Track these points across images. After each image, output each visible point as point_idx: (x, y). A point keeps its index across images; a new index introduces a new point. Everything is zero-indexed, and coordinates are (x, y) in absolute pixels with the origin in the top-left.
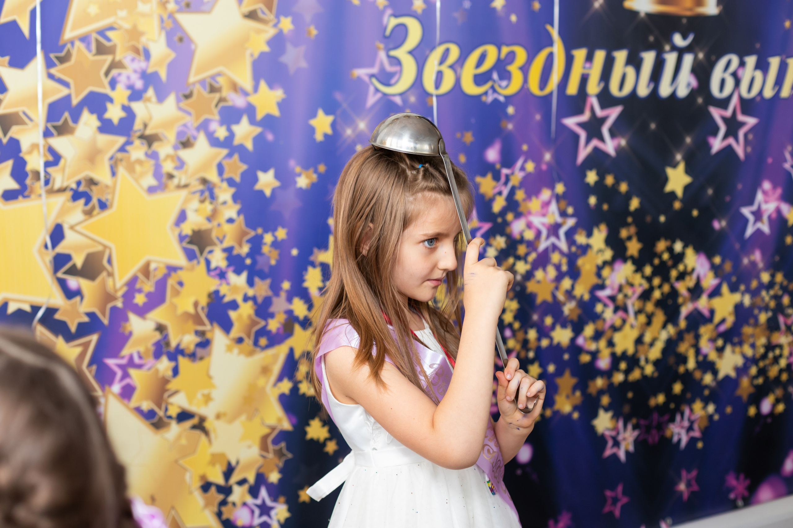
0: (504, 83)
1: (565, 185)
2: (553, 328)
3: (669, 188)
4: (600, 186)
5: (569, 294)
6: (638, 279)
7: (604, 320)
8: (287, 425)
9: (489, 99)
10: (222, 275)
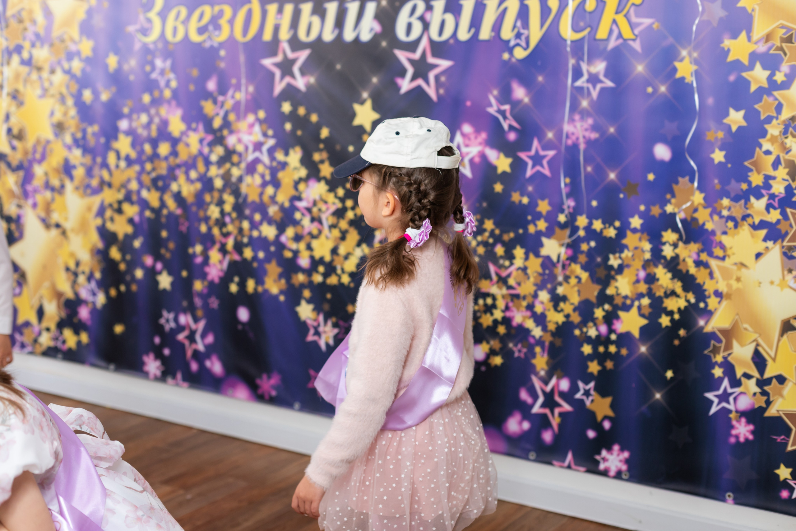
0: (217, 33)
1: (266, 112)
2: (261, 223)
3: (357, 122)
4: (293, 116)
5: (273, 198)
6: (331, 198)
7: (303, 227)
8: (100, 245)
9: (207, 45)
10: (69, 148)
